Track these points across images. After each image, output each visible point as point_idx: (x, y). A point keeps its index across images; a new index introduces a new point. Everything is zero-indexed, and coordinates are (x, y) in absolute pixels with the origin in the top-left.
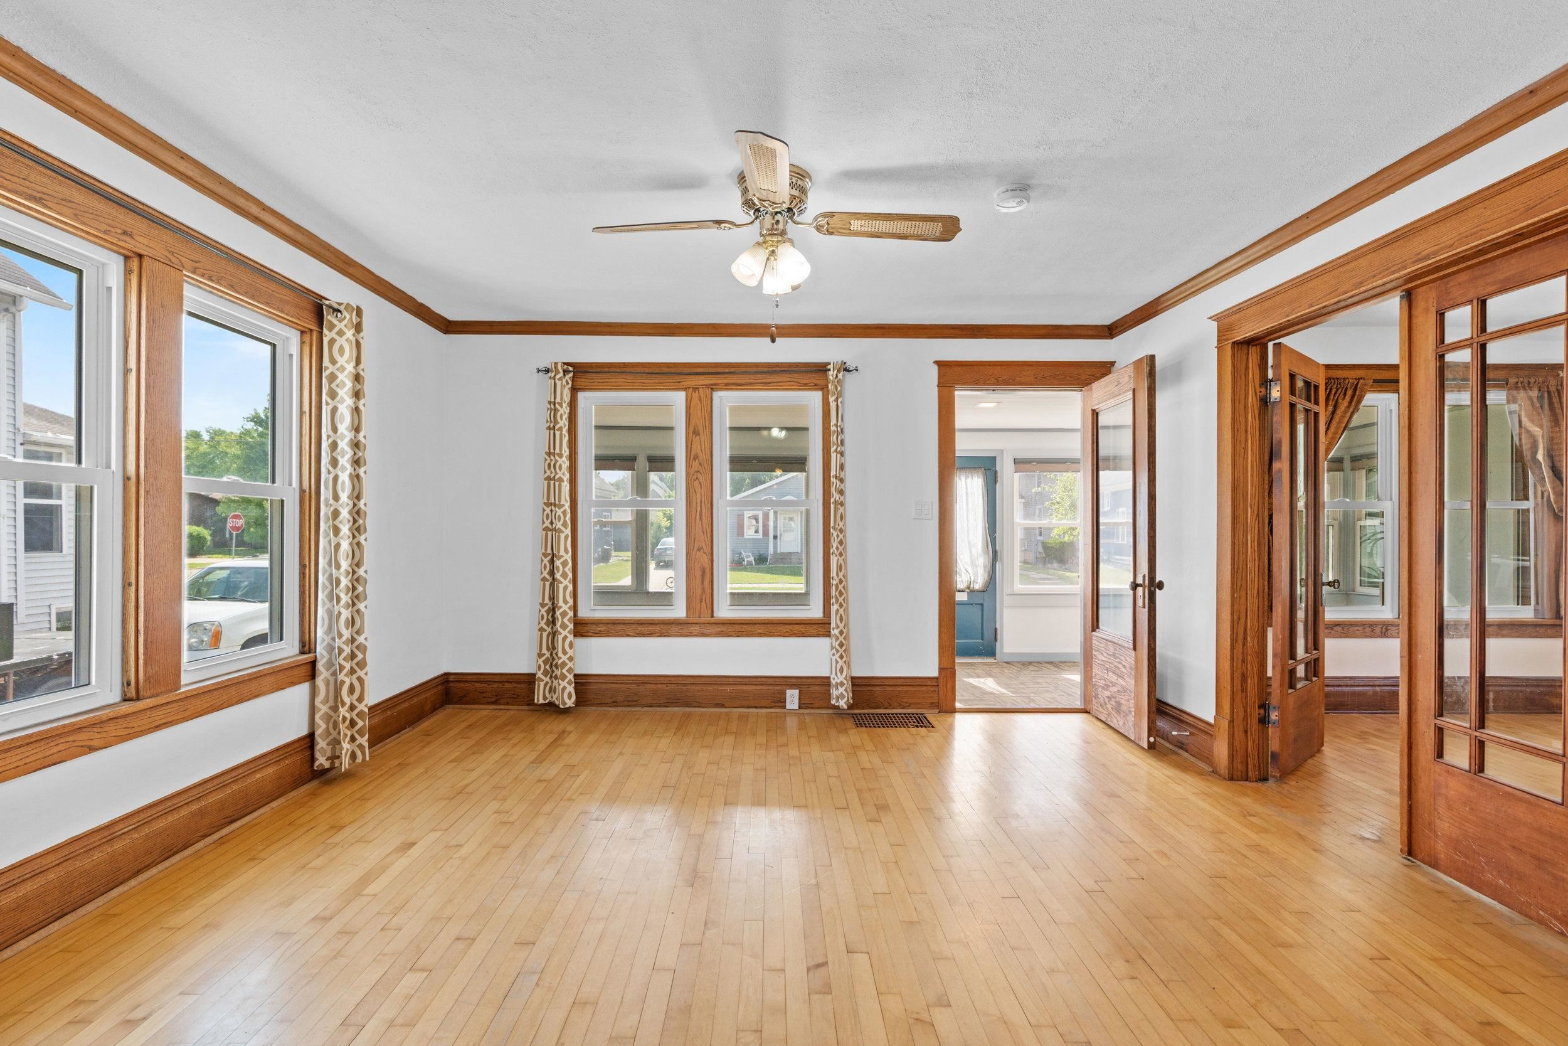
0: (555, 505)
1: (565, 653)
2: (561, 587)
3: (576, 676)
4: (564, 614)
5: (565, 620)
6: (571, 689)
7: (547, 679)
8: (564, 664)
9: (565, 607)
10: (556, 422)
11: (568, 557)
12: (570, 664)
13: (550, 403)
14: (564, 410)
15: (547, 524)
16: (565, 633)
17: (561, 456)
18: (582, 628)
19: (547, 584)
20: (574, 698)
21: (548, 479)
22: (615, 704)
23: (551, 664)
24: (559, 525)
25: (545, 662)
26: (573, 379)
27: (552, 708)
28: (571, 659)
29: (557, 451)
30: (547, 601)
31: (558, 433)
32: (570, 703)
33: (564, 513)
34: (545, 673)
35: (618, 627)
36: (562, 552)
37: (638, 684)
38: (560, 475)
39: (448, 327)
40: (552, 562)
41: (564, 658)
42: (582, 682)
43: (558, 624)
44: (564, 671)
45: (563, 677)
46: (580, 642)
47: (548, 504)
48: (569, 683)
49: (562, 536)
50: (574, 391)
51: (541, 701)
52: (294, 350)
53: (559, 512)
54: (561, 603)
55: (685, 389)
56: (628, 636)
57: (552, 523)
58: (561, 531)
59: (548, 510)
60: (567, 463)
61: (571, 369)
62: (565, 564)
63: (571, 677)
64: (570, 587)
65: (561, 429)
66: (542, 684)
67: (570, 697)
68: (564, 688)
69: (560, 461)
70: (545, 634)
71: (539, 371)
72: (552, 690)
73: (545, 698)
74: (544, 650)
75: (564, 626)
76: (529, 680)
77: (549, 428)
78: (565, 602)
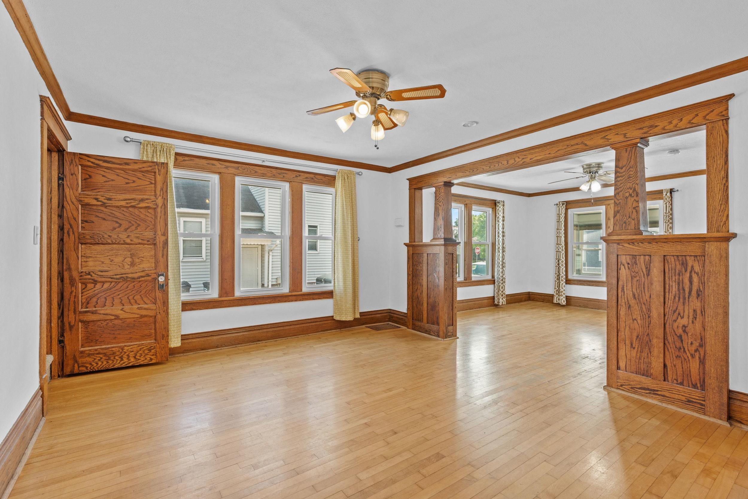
0: (559, 244)
1: (562, 288)
2: (561, 269)
3: (566, 296)
4: (562, 277)
5: (562, 278)
6: (565, 299)
7: (557, 296)
8: (562, 292)
9: (562, 275)
10: (560, 220)
11: (564, 260)
12: (564, 292)
13: (558, 214)
14: (563, 216)
15: (557, 250)
16: (563, 282)
17: (561, 230)
18: (568, 282)
19: (557, 268)
20: (565, 302)
21: (557, 237)
22: (580, 306)
23: (558, 291)
24: (560, 250)
25: (557, 291)
26: (566, 206)
27: (558, 305)
28: (564, 290)
29: (560, 228)
30: (557, 273)
31: (560, 223)
32: (564, 303)
33: (562, 247)
34: (557, 294)
35: (581, 282)
36: (561, 258)
37: (588, 301)
38: (561, 235)
39: (529, 195)
40: (559, 261)
41: (562, 290)
42: (568, 298)
43: (560, 280)
44: (562, 294)
45: (562, 296)
46: (568, 286)
47: (557, 244)
48: (564, 297)
49: (562, 253)
50: (567, 209)
51: (555, 302)
52: (491, 213)
53: (561, 246)
54: (561, 273)
55: (605, 205)
56: (584, 285)
57: (558, 250)
58: (561, 252)
59: (557, 246)
60: (564, 232)
61: (565, 203)
62: (562, 262)
63: (564, 296)
64: (564, 269)
65: (561, 222)
66: (556, 297)
67: (564, 301)
68: (562, 299)
69: (561, 231)
70: (556, 283)
71: (555, 205)
72: (559, 299)
73: (557, 301)
74: (556, 287)
75: (562, 281)
76: (552, 296)
77: (557, 222)
78: (563, 273)
